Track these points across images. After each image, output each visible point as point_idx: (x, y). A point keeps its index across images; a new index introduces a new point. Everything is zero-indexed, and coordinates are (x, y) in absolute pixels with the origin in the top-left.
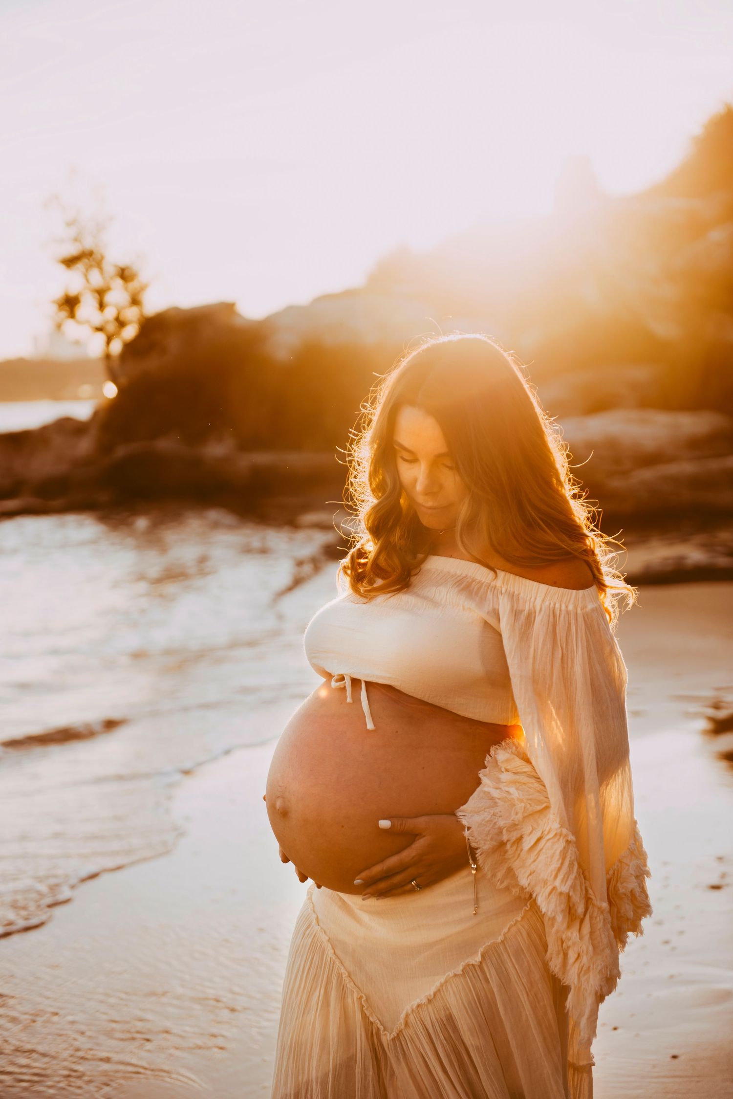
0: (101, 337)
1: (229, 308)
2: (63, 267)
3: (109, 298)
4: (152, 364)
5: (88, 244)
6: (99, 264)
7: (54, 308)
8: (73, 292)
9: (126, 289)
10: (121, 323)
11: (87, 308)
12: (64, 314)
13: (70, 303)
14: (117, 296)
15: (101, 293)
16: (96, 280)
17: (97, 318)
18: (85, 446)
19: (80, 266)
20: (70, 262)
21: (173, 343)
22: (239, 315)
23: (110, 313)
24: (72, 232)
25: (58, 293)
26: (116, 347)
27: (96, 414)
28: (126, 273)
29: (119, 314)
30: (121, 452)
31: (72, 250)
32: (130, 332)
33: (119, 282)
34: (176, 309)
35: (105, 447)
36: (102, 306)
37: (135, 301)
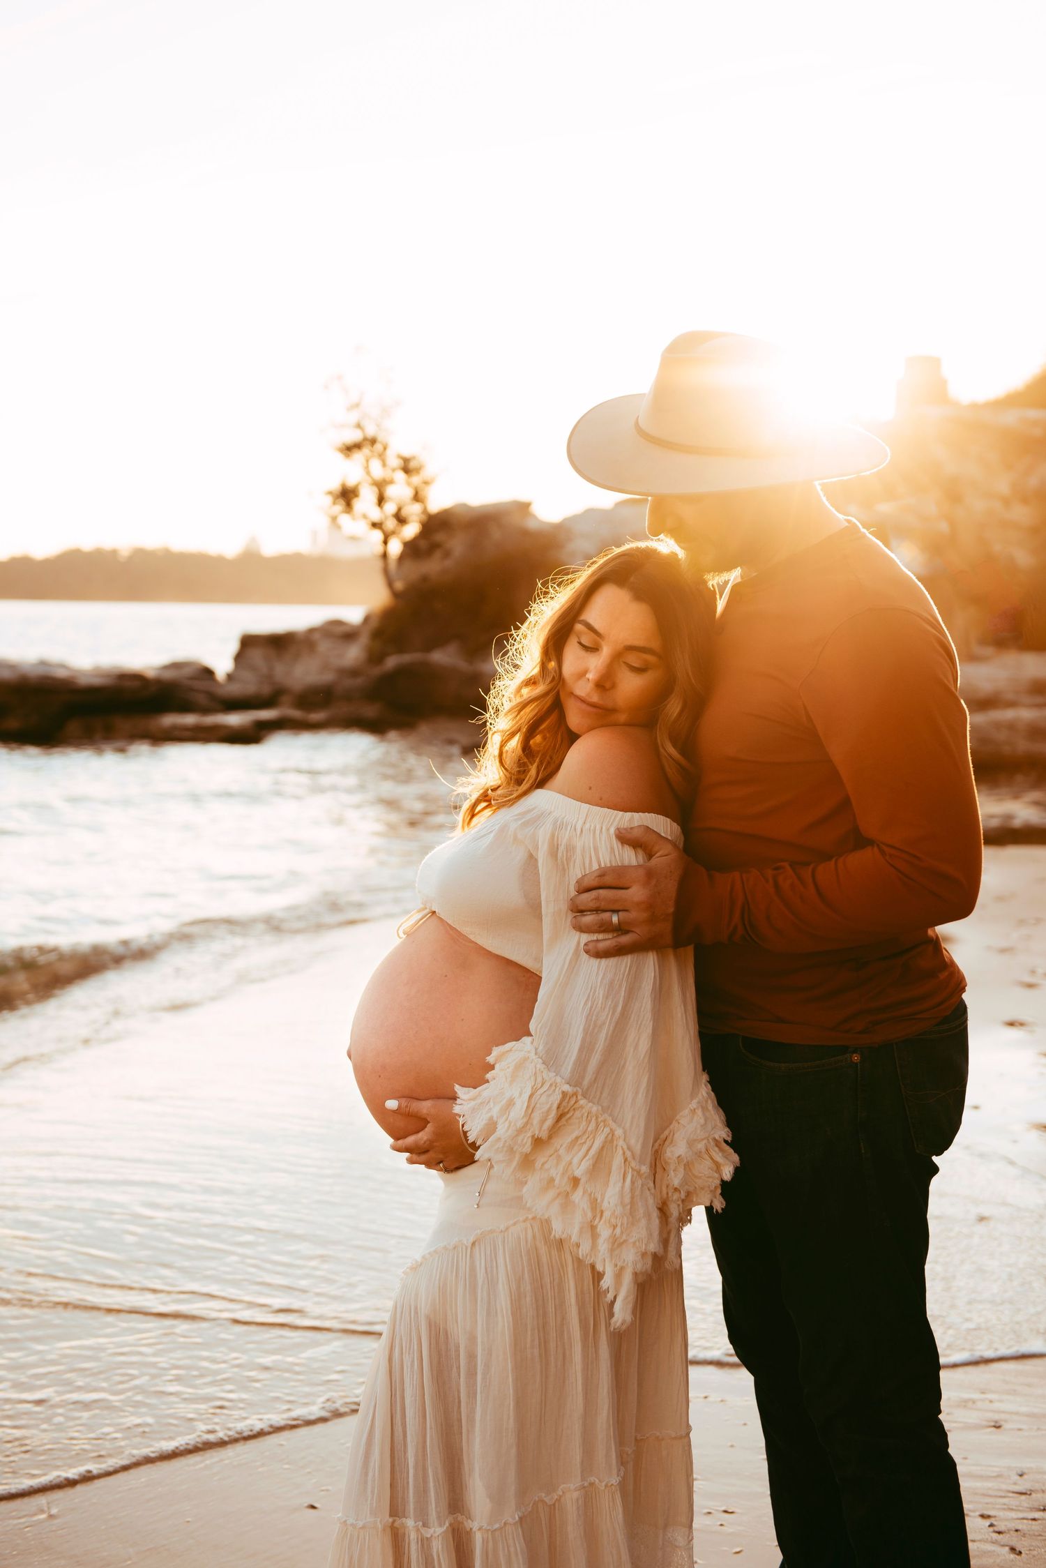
0: (378, 535)
1: (524, 507)
2: (340, 456)
3: (390, 491)
4: (433, 567)
5: (371, 431)
6: (382, 457)
7: (329, 499)
8: (351, 483)
9: (409, 484)
10: (401, 519)
11: (366, 502)
12: (339, 507)
13: (347, 495)
14: (400, 490)
15: (381, 487)
16: (377, 471)
17: (376, 514)
18: (353, 654)
19: (358, 457)
20: (349, 449)
21: (457, 545)
22: (534, 517)
23: (390, 508)
24: (353, 417)
25: (335, 486)
26: (395, 548)
27: (367, 619)
28: (412, 465)
29: (399, 509)
30: (392, 662)
31: (354, 436)
32: (411, 530)
33: (400, 476)
34: (465, 505)
35: (375, 658)
36: (381, 500)
37: (417, 497)
